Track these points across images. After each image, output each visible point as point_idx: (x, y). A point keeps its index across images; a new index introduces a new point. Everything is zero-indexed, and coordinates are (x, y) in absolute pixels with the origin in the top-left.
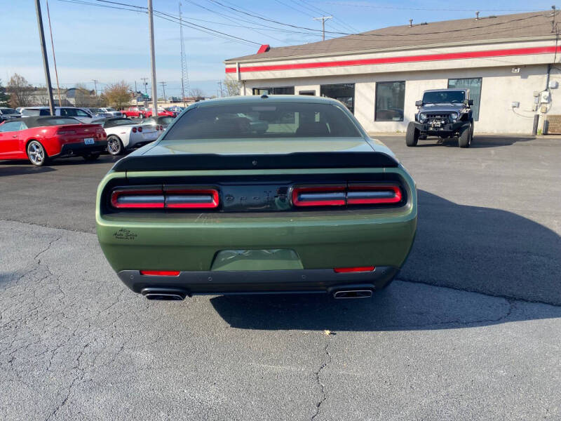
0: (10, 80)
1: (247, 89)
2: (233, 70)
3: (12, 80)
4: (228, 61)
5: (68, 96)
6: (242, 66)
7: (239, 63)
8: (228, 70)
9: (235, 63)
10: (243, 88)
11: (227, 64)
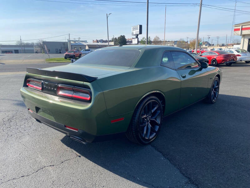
0: (154, 39)
1: (245, 39)
2: (238, 30)
3: (155, 38)
4: (236, 25)
5: (175, 44)
6: (243, 27)
7: (242, 26)
8: (235, 30)
9: (240, 26)
10: (243, 38)
11: (235, 27)
